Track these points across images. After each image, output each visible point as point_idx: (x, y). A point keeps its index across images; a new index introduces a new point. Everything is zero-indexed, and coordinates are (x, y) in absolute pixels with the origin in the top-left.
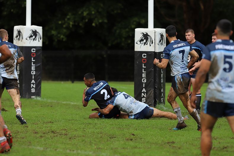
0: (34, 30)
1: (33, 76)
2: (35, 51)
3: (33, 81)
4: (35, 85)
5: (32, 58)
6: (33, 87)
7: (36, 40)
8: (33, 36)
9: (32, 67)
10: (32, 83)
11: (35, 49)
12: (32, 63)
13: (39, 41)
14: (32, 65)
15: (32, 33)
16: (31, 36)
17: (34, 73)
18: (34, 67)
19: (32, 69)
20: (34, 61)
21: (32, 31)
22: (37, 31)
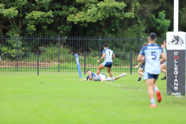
0: (176, 36)
1: (176, 75)
2: (177, 54)
3: (176, 80)
4: (178, 83)
5: (175, 60)
6: (176, 86)
7: (178, 44)
8: (175, 41)
9: (175, 68)
10: (175, 81)
11: (177, 52)
12: (175, 64)
13: (181, 45)
14: (175, 66)
15: (174, 38)
16: (173, 41)
17: (177, 73)
18: (177, 67)
19: (175, 70)
20: (177, 62)
21: (174, 36)
22: (179, 36)
